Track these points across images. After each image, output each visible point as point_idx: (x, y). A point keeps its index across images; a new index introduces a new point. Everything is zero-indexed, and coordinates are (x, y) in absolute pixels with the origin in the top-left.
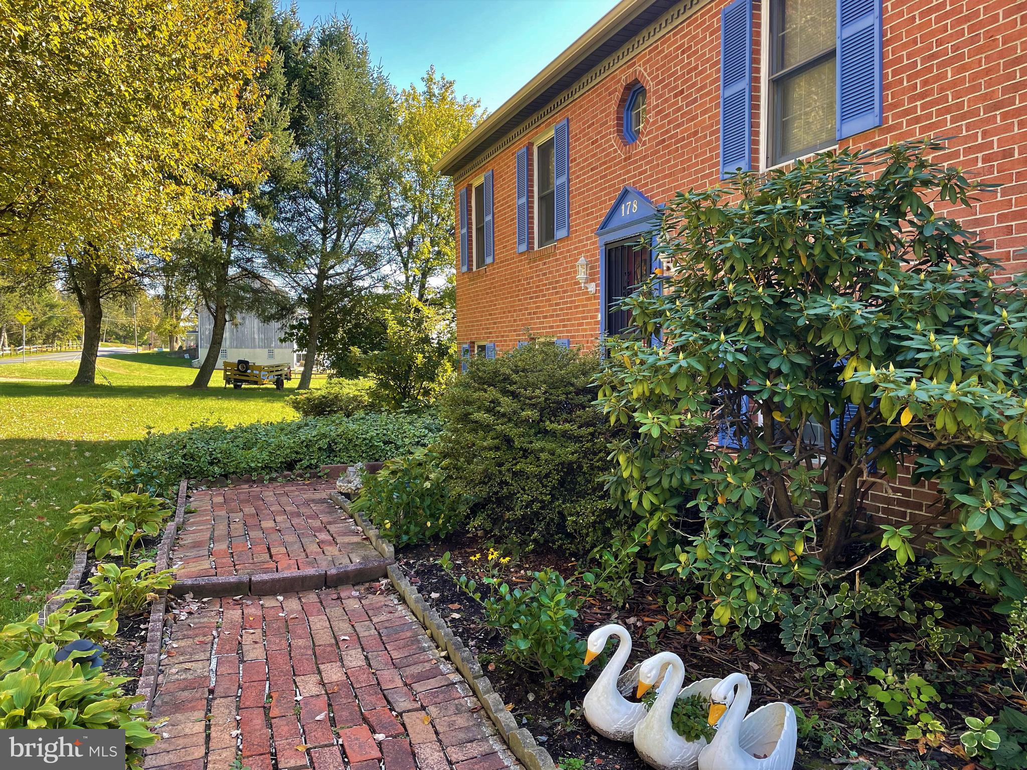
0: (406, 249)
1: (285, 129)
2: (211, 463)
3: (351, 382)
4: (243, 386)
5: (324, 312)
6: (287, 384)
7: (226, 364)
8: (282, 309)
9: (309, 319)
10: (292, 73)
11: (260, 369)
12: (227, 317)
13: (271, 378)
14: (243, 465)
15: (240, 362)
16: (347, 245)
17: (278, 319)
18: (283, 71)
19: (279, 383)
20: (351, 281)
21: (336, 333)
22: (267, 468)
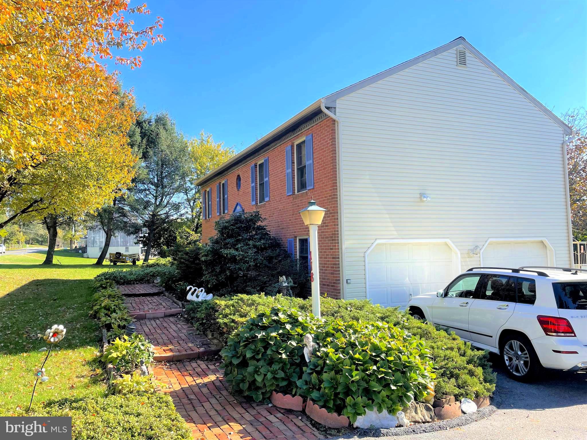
0: (192, 202)
1: (140, 158)
2: (121, 279)
3: (164, 259)
4: (118, 264)
5: (155, 231)
6: (137, 263)
7: (110, 254)
8: (136, 230)
9: (148, 233)
10: (143, 135)
11: (126, 256)
12: (112, 234)
13: (130, 260)
14: (129, 279)
15: (117, 253)
16: (166, 201)
17: (134, 234)
18: (140, 135)
19: (134, 262)
20: (167, 217)
21: (160, 239)
22: (136, 280)
